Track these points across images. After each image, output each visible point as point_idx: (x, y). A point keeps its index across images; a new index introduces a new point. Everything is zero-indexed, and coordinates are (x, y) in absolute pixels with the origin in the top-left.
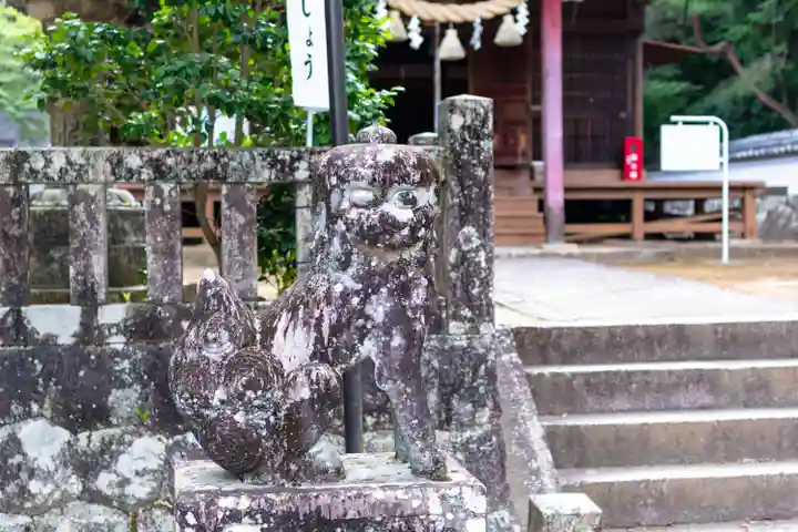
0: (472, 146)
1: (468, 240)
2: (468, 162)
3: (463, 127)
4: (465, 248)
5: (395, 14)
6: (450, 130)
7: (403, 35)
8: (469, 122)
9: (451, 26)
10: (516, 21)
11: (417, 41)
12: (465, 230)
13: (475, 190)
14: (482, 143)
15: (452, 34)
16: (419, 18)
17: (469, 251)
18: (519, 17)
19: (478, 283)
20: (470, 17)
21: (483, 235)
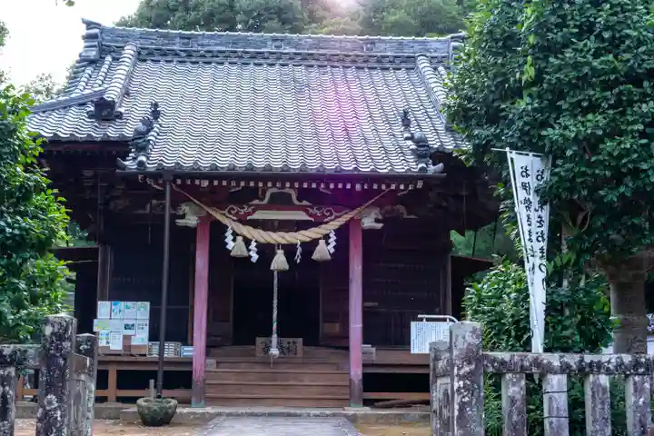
0: (58, 345)
1: (50, 403)
2: (54, 356)
3: (52, 334)
4: (48, 408)
5: (240, 239)
6: (44, 336)
7: (245, 254)
8: (56, 330)
9: (280, 247)
10: (328, 244)
11: (255, 257)
12: (49, 397)
13: (57, 372)
14: (64, 343)
15: (280, 253)
16: (256, 241)
17: (50, 411)
18: (330, 241)
19: (54, 430)
20: (294, 241)
21: (60, 400)
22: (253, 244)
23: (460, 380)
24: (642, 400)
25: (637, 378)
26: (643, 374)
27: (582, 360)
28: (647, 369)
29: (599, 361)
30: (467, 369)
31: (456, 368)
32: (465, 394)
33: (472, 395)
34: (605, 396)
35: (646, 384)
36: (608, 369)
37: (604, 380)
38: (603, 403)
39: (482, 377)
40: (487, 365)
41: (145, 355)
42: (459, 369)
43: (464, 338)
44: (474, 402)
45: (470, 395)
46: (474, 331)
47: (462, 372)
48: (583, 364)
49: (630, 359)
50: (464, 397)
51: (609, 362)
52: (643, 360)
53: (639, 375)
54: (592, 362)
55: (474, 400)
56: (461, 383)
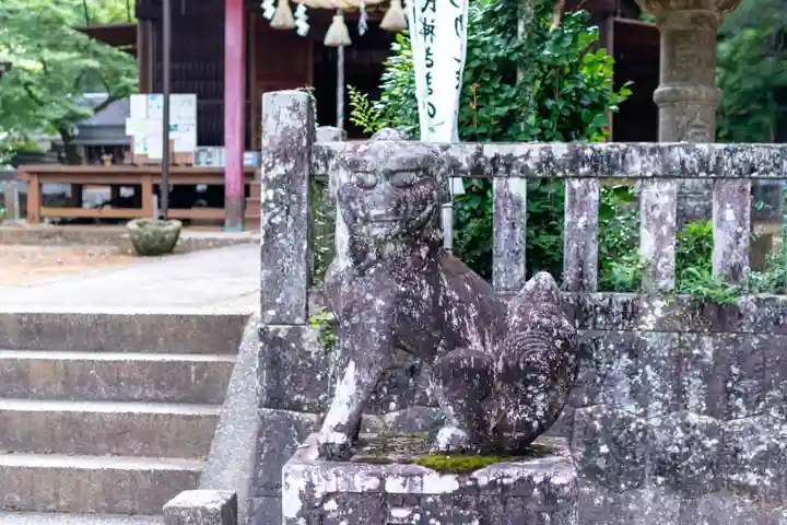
7: (289, 23)
9: (339, 12)
11: (303, 28)
15: (338, 21)
16: (305, 5)
22: (301, 10)
23: (268, 188)
24: (582, 220)
25: (576, 184)
26: (588, 176)
27: (479, 154)
28: (595, 168)
29: (511, 155)
30: (280, 170)
31: (263, 169)
32: (277, 210)
33: (288, 212)
34: (517, 214)
35: (591, 194)
36: (524, 169)
37: (518, 187)
38: (513, 227)
39: (305, 184)
40: (316, 165)
41: (190, 165)
42: (268, 170)
43: (277, 117)
44: (289, 225)
45: (284, 213)
46: (294, 108)
47: (272, 175)
48: (482, 160)
49: (566, 151)
50: (274, 216)
51: (527, 156)
52: (588, 152)
53: (580, 178)
54: (497, 157)
55: (291, 221)
56: (271, 193)
